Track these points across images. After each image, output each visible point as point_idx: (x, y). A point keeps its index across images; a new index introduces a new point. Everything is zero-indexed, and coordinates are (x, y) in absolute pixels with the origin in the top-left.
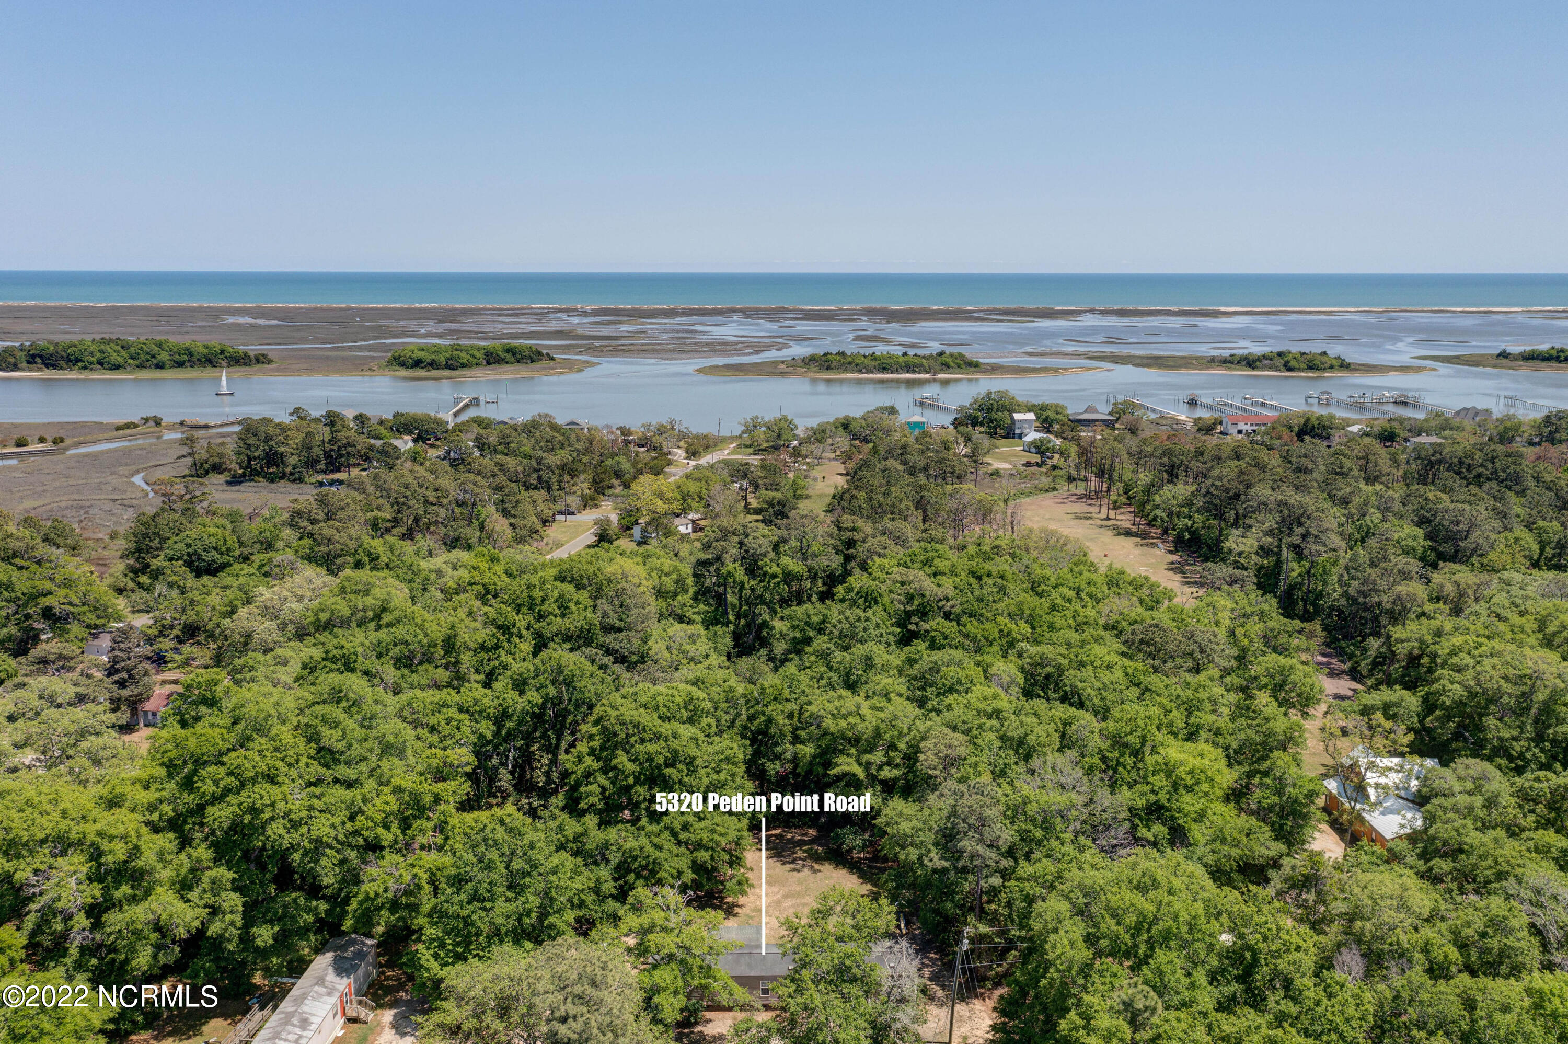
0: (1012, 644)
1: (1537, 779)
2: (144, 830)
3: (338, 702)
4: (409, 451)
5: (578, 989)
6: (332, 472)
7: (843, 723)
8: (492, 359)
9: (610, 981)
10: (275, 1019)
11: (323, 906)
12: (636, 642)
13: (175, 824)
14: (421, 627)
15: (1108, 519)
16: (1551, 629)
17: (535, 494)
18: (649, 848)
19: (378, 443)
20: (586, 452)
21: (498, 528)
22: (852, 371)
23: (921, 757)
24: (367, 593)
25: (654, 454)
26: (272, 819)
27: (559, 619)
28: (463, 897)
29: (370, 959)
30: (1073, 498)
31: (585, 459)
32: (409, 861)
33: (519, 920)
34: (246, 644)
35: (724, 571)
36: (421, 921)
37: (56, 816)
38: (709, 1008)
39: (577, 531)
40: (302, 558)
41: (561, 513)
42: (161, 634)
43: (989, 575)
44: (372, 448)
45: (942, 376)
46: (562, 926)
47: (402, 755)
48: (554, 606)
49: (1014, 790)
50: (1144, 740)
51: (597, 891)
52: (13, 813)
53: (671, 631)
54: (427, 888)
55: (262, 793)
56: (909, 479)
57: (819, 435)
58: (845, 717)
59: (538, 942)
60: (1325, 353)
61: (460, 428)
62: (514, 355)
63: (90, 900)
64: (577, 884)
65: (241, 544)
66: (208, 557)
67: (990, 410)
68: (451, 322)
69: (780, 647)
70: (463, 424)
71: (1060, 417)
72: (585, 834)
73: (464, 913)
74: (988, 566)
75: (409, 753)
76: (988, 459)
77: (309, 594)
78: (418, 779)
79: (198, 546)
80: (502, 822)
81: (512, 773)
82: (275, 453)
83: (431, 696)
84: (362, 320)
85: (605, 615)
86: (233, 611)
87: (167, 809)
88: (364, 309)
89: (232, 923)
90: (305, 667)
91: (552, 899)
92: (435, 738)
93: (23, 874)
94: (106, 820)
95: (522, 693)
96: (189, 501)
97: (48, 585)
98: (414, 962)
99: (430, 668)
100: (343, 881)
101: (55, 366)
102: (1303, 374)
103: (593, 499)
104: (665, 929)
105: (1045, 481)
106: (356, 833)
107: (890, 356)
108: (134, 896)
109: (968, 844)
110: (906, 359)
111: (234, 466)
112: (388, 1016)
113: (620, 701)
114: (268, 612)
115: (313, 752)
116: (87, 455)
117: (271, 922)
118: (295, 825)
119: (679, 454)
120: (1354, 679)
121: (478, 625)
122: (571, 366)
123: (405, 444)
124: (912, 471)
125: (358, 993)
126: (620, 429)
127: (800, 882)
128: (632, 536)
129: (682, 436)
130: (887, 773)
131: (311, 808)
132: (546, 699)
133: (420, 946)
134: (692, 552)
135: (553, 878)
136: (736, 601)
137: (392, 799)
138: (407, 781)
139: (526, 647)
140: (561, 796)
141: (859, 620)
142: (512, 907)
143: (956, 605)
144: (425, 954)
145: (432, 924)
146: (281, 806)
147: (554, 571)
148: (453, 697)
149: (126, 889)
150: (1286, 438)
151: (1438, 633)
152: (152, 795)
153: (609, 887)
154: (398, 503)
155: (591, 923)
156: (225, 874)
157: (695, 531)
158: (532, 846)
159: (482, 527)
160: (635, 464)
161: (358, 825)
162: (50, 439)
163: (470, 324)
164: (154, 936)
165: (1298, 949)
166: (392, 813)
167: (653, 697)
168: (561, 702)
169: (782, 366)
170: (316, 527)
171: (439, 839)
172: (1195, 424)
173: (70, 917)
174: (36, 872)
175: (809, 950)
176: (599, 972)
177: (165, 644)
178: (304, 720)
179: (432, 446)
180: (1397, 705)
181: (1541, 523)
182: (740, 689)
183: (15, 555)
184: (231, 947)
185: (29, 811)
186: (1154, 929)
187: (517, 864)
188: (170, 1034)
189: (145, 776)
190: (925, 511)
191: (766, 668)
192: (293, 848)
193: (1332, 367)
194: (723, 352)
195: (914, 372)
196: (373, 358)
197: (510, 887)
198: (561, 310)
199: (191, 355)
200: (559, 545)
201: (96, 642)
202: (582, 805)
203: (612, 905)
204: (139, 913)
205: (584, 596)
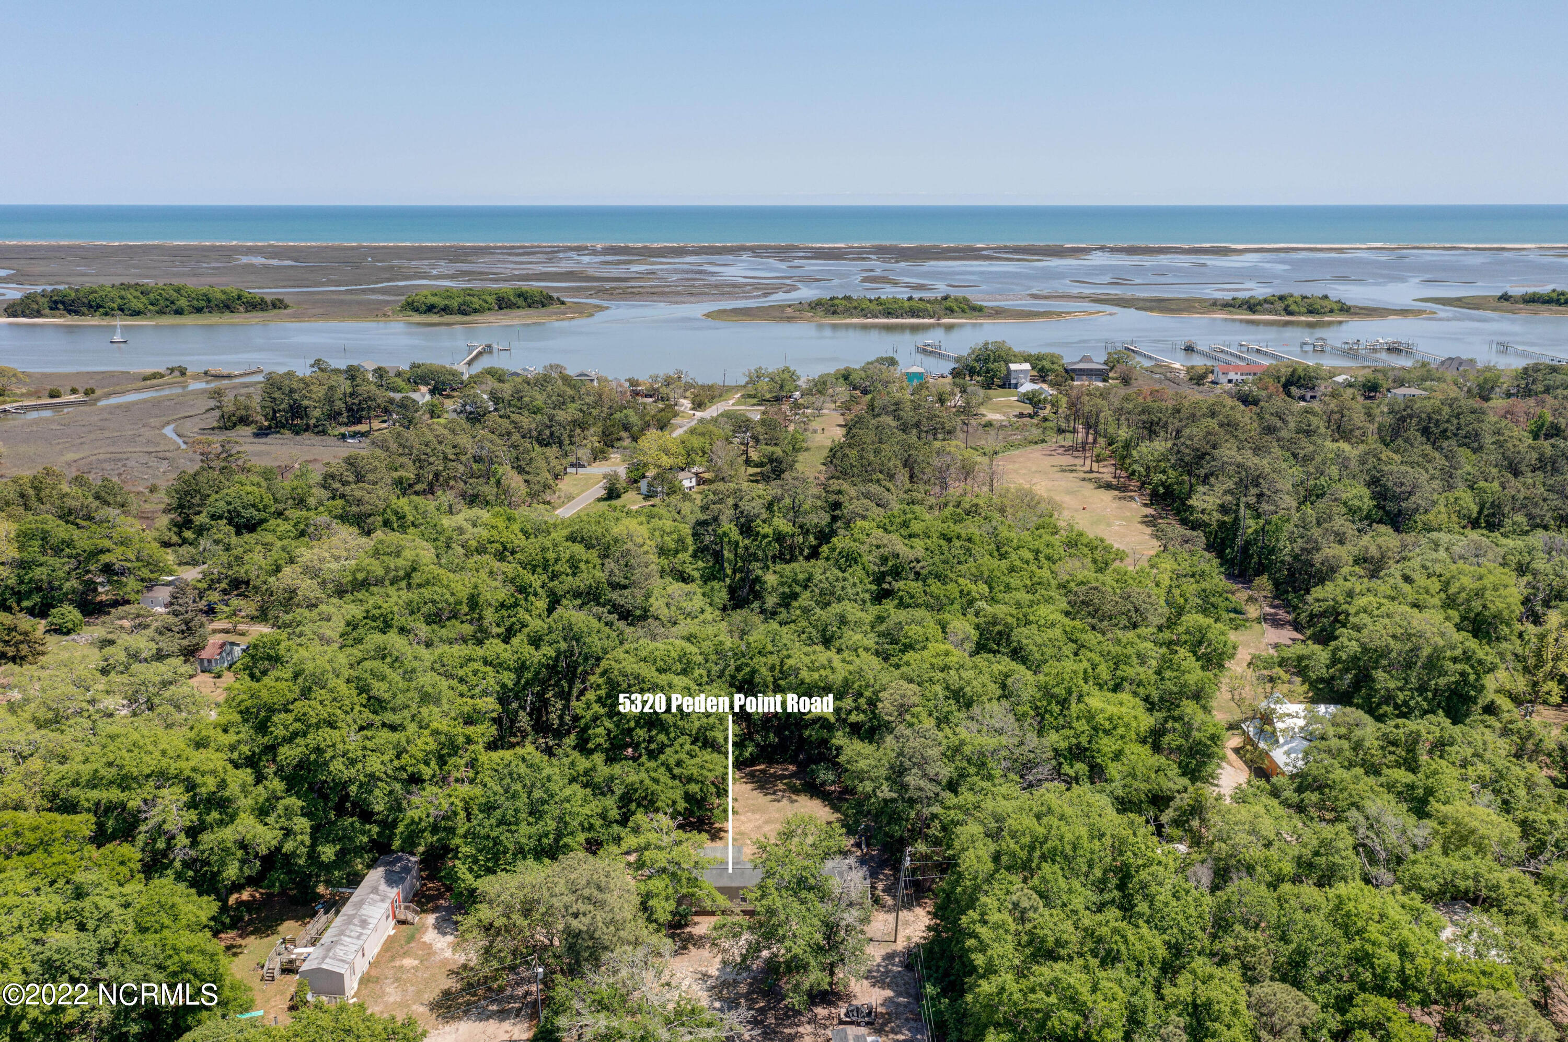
0: (971, 603)
1: (1397, 727)
2: (229, 767)
3: (383, 658)
4: (427, 404)
5: (586, 893)
6: (354, 424)
7: (816, 676)
8: (503, 304)
9: (612, 886)
10: (339, 920)
11: (375, 829)
12: (640, 598)
13: (251, 762)
14: (447, 587)
15: (1091, 471)
16: (1453, 590)
17: (547, 450)
18: (647, 782)
19: (397, 396)
20: (596, 404)
21: (513, 485)
22: (858, 316)
23: (880, 705)
24: (398, 554)
25: (661, 405)
26: (333, 757)
27: (570, 578)
28: (493, 821)
29: (414, 873)
30: (1061, 450)
31: (595, 412)
32: (447, 791)
33: (539, 840)
34: (290, 599)
35: (720, 532)
36: (457, 841)
37: (157, 754)
38: (697, 913)
39: (588, 483)
40: (336, 517)
41: (572, 465)
42: (210, 587)
43: (958, 537)
44: (391, 401)
45: (945, 321)
46: (575, 846)
47: (437, 702)
48: (566, 566)
49: (955, 733)
50: (1069, 691)
51: (603, 816)
52: (124, 753)
53: (670, 590)
54: (463, 814)
55: (325, 736)
56: (900, 436)
57: (820, 387)
58: (818, 670)
59: (553, 857)
60: (1326, 297)
61: (476, 380)
62: (525, 299)
63: (188, 824)
64: (586, 811)
65: (276, 500)
66: (246, 514)
67: (986, 360)
68: (462, 262)
69: (771, 601)
70: (477, 376)
71: (1055, 367)
72: (593, 769)
73: (493, 834)
74: (958, 528)
75: (444, 701)
76: (982, 410)
77: (345, 554)
78: (452, 723)
79: (237, 503)
80: (524, 760)
81: (530, 714)
82: (300, 406)
83: (459, 651)
84: (374, 261)
85: (612, 572)
86: (278, 569)
87: (245, 749)
88: (375, 248)
89: (302, 843)
90: (348, 624)
91: (566, 823)
92: (464, 688)
93: (134, 803)
94: (199, 758)
95: (537, 647)
96: (225, 459)
97: (107, 544)
98: (452, 872)
99: (457, 623)
100: (390, 809)
101: (77, 312)
102: (1303, 318)
103: (602, 452)
104: (659, 848)
105: (1036, 433)
106: (403, 768)
107: (895, 300)
108: (222, 821)
109: (912, 779)
110: (912, 303)
111: (260, 418)
112: (431, 919)
113: (622, 656)
114: (311, 572)
115: (364, 702)
116: (118, 406)
117: (333, 842)
118: (353, 762)
119: (686, 404)
120: (1296, 629)
121: (498, 584)
122: (582, 311)
123: (422, 396)
124: (904, 429)
125: (405, 900)
126: (629, 380)
127: (779, 811)
128: (639, 489)
129: (688, 386)
130: (853, 718)
131: (364, 748)
132: (559, 653)
133: (457, 862)
134: (692, 511)
135: (567, 805)
136: (732, 556)
137: (430, 740)
138: (443, 725)
139: (541, 604)
140: (573, 737)
141: (837, 580)
142: (533, 830)
143: (924, 567)
144: (462, 869)
145: (466, 844)
146: (340, 746)
147: (566, 532)
148: (480, 652)
149: (215, 815)
150: (1272, 389)
151: (1350, 594)
152: (231, 738)
153: (614, 813)
154: (420, 461)
155: (600, 844)
156: (295, 802)
157: (698, 484)
158: (549, 779)
159: (498, 483)
160: (642, 417)
161: (403, 762)
162: (81, 390)
163: (481, 264)
164: (240, 853)
165: (1160, 863)
166: (431, 752)
167: (652, 652)
168: (572, 655)
169: (789, 310)
170: (348, 488)
171: (471, 774)
172: (1188, 372)
173: (173, 837)
174: (145, 801)
175: (774, 864)
176: (603, 879)
177: (214, 596)
178: (354, 674)
179: (448, 397)
180: (1309, 657)
181: (1482, 484)
182: (728, 644)
183: (70, 513)
184: (301, 862)
185: (136, 751)
186: (1045, 847)
187: (537, 794)
188: (252, 933)
189: (224, 720)
190: (912, 469)
191: (757, 619)
192: (351, 781)
193: (1331, 311)
194: (730, 295)
195: (918, 317)
196: (388, 302)
197: (531, 814)
198: (571, 249)
199: (209, 301)
200: (570, 498)
201: (151, 594)
202: (591, 745)
203: (616, 829)
204: (228, 834)
205: (593, 555)
